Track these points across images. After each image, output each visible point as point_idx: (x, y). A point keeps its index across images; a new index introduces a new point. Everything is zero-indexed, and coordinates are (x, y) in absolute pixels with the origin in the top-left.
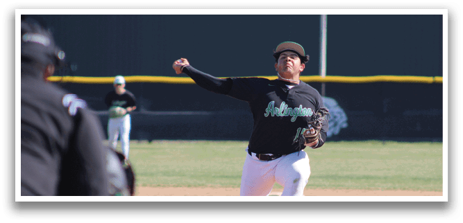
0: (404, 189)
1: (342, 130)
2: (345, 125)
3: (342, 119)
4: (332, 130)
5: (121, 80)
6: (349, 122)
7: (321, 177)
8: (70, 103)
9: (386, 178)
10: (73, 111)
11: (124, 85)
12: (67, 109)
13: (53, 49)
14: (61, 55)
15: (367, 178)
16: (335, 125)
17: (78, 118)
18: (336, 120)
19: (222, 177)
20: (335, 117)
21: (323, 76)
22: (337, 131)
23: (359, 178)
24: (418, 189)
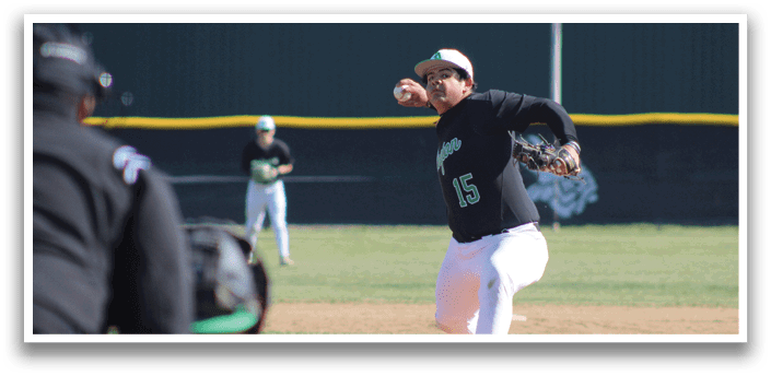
0: (694, 305)
1: (589, 206)
2: (593, 198)
3: (589, 188)
4: (572, 207)
5: (269, 122)
6: (599, 192)
7: (554, 285)
8: (127, 163)
9: (663, 286)
10: (130, 176)
11: (272, 133)
12: (121, 173)
13: (90, 69)
14: (106, 81)
15: (631, 286)
16: (578, 197)
17: (141, 187)
18: (579, 189)
19: (388, 286)
22: (580, 208)
23: (617, 287)
24: (717, 305)
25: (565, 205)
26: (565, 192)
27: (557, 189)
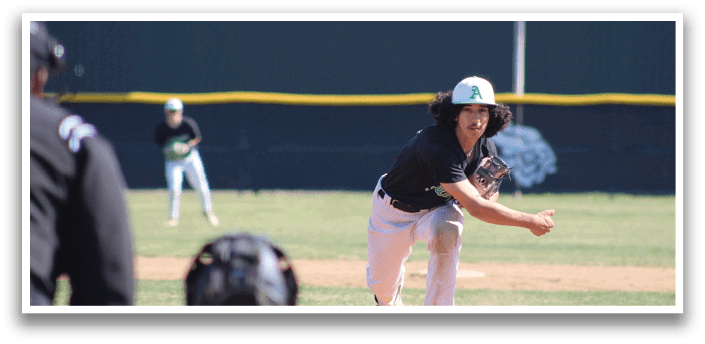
1: (549, 177)
2: (552, 170)
3: (548, 161)
4: (533, 177)
6: (558, 164)
8: (72, 131)
9: (611, 248)
10: (75, 145)
11: (180, 112)
12: (66, 142)
15: (582, 248)
16: (538, 168)
17: (83, 156)
18: (539, 161)
20: (537, 157)
21: (519, 95)
22: (540, 178)
25: (526, 175)
26: (526, 163)
27: (519, 161)
